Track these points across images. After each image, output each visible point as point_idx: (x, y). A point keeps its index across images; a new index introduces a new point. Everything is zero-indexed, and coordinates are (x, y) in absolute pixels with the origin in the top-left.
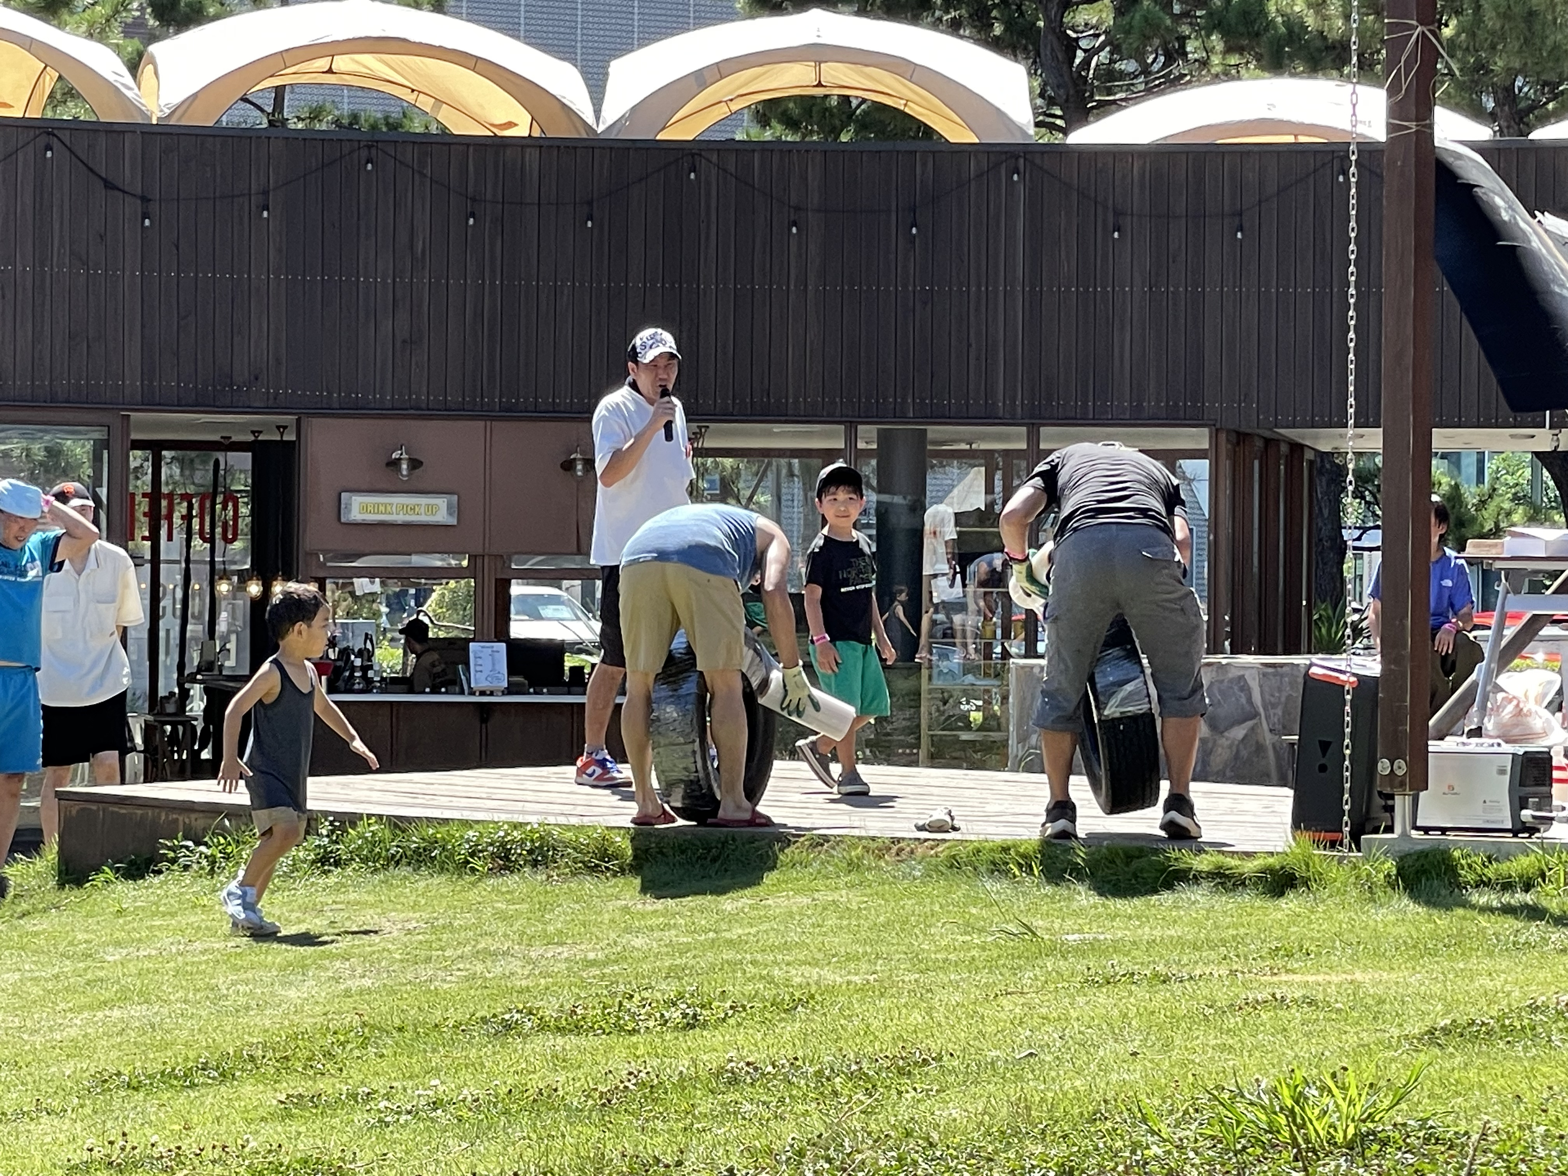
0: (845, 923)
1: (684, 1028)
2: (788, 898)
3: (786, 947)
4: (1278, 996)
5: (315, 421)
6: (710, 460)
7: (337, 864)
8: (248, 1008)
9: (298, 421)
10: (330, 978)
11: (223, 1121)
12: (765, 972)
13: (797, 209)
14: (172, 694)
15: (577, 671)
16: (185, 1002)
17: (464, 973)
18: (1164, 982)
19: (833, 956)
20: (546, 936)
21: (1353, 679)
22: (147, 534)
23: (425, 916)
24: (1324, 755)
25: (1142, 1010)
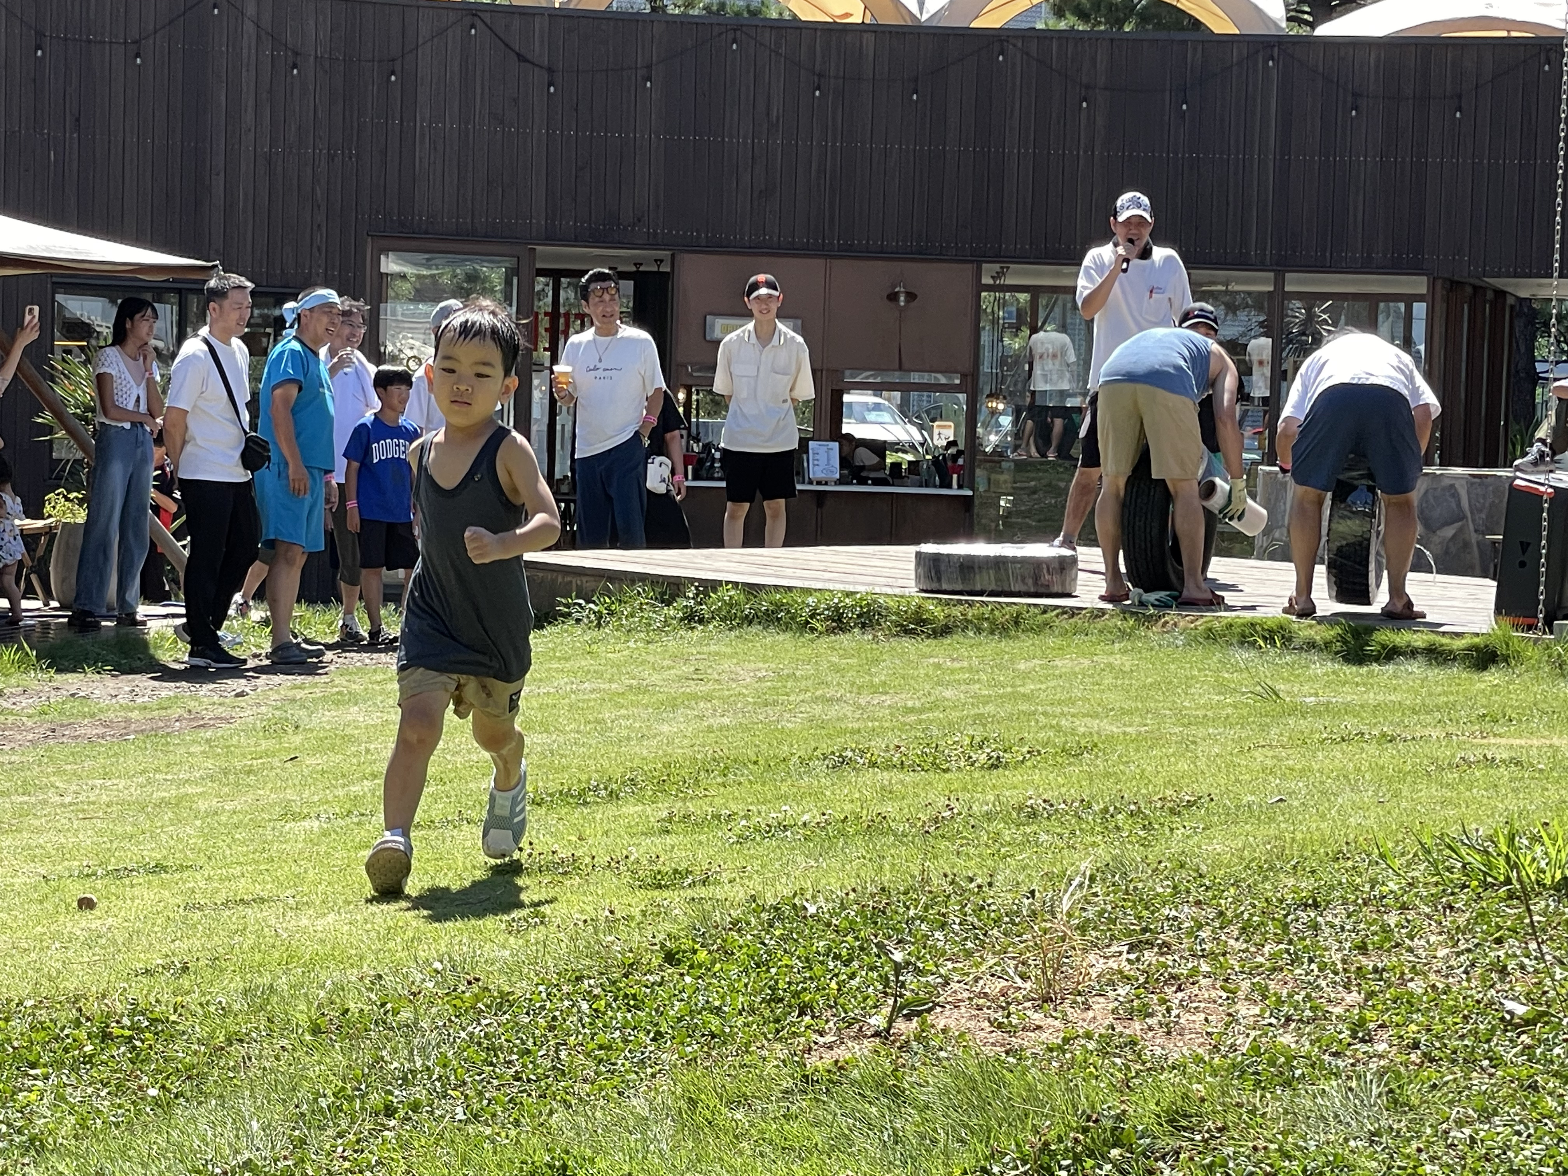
0: (1119, 682)
1: (989, 768)
2: (1071, 659)
3: (1072, 701)
4: (1489, 757)
5: (687, 256)
6: (1008, 294)
7: (701, 621)
8: (629, 739)
9: (673, 255)
10: (696, 716)
11: (611, 834)
12: (1054, 722)
13: (1087, 87)
14: (566, 477)
15: (896, 466)
16: (577, 732)
17: (805, 715)
18: (1391, 741)
19: (1111, 710)
20: (873, 686)
21: (1550, 490)
22: (547, 346)
23: (773, 666)
24: (1524, 552)
25: (1373, 765)
